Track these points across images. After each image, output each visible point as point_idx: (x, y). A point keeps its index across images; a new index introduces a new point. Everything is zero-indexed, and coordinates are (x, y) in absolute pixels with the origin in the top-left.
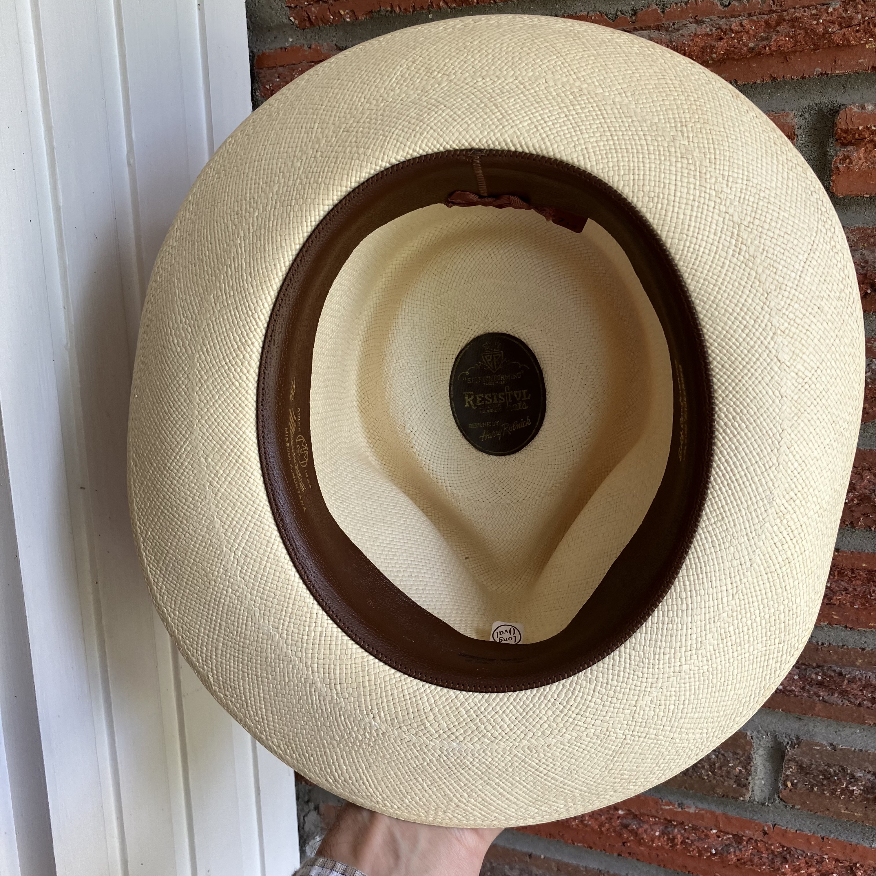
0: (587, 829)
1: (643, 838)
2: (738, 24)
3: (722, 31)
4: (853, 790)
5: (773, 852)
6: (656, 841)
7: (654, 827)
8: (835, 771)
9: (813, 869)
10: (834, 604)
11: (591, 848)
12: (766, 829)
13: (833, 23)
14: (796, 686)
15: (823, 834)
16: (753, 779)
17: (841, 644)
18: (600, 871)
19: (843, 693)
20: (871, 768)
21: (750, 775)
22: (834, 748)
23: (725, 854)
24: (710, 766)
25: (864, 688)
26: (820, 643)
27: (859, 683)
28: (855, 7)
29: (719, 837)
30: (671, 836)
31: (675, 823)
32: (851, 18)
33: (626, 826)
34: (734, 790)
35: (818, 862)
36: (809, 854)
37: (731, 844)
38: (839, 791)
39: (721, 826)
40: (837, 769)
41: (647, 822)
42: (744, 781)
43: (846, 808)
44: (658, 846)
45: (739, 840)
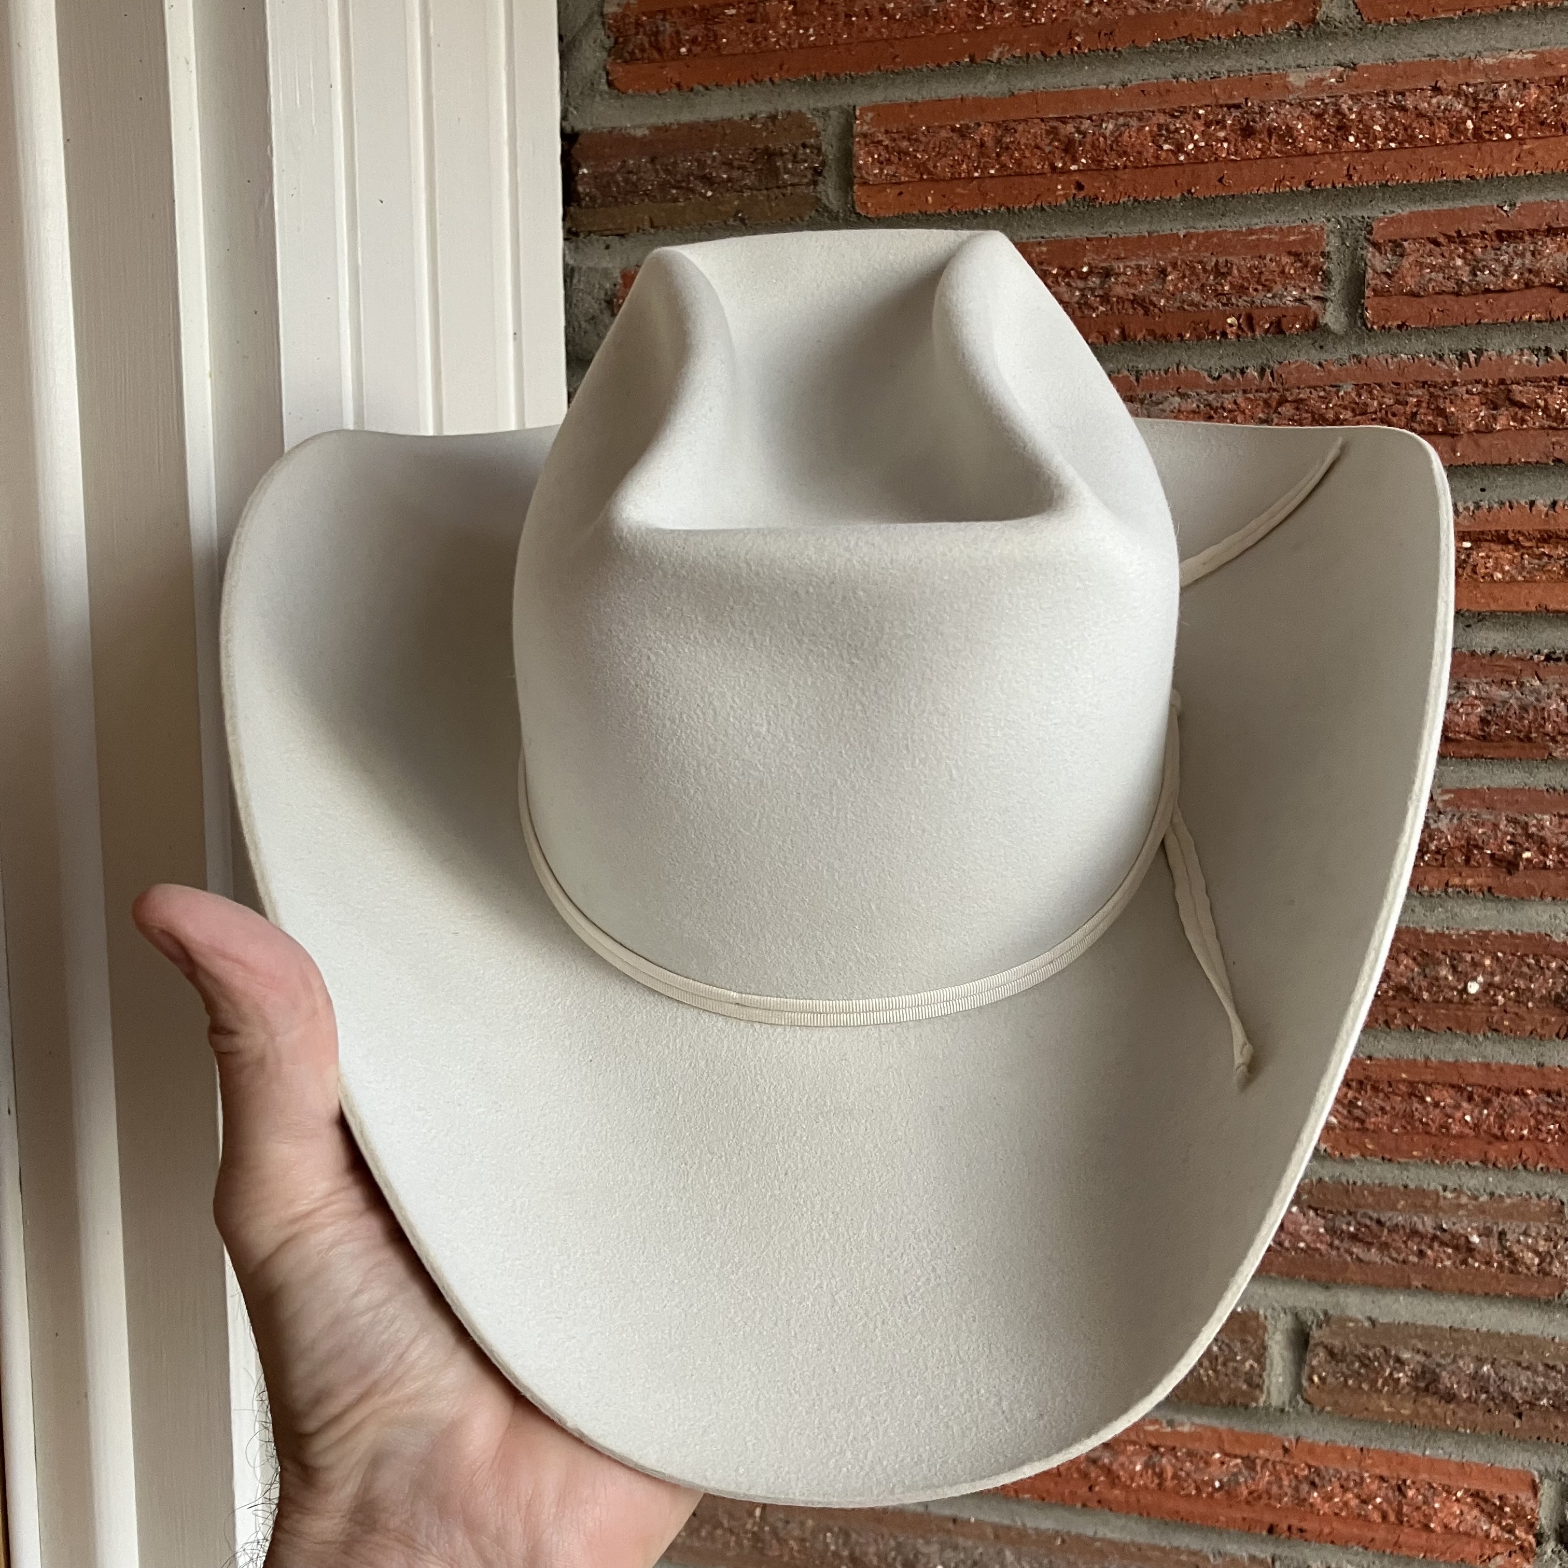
1: (1118, 1477)
2: (1232, 400)
3: (1212, 408)
4: (1399, 1379)
5: (1296, 1477)
6: (1137, 1478)
7: (1134, 1458)
8: (1375, 1355)
9: (1350, 1495)
10: (1367, 1129)
11: (1043, 1499)
12: (1287, 1444)
13: (1345, 408)
14: (1321, 1242)
15: (1362, 1444)
16: (1269, 1375)
17: (1377, 1182)
18: (1057, 1532)
19: (1384, 1247)
20: (1420, 1346)
21: (1263, 1369)
22: (1373, 1322)
23: (1233, 1485)
24: (1211, 1362)
25: (1408, 1239)
26: (1351, 1182)
27: (1401, 1232)
28: (1370, 392)
29: (1223, 1463)
30: (1158, 1469)
31: (1162, 1450)
32: (1366, 404)
33: (1094, 1462)
34: (1243, 1393)
35: (1356, 1484)
36: (1344, 1474)
37: (1240, 1472)
38: (1380, 1381)
39: (1227, 1447)
40: (1378, 1351)
41: (1123, 1452)
42: (1256, 1380)
43: (1391, 1405)
44: (1139, 1486)
45: (1250, 1465)
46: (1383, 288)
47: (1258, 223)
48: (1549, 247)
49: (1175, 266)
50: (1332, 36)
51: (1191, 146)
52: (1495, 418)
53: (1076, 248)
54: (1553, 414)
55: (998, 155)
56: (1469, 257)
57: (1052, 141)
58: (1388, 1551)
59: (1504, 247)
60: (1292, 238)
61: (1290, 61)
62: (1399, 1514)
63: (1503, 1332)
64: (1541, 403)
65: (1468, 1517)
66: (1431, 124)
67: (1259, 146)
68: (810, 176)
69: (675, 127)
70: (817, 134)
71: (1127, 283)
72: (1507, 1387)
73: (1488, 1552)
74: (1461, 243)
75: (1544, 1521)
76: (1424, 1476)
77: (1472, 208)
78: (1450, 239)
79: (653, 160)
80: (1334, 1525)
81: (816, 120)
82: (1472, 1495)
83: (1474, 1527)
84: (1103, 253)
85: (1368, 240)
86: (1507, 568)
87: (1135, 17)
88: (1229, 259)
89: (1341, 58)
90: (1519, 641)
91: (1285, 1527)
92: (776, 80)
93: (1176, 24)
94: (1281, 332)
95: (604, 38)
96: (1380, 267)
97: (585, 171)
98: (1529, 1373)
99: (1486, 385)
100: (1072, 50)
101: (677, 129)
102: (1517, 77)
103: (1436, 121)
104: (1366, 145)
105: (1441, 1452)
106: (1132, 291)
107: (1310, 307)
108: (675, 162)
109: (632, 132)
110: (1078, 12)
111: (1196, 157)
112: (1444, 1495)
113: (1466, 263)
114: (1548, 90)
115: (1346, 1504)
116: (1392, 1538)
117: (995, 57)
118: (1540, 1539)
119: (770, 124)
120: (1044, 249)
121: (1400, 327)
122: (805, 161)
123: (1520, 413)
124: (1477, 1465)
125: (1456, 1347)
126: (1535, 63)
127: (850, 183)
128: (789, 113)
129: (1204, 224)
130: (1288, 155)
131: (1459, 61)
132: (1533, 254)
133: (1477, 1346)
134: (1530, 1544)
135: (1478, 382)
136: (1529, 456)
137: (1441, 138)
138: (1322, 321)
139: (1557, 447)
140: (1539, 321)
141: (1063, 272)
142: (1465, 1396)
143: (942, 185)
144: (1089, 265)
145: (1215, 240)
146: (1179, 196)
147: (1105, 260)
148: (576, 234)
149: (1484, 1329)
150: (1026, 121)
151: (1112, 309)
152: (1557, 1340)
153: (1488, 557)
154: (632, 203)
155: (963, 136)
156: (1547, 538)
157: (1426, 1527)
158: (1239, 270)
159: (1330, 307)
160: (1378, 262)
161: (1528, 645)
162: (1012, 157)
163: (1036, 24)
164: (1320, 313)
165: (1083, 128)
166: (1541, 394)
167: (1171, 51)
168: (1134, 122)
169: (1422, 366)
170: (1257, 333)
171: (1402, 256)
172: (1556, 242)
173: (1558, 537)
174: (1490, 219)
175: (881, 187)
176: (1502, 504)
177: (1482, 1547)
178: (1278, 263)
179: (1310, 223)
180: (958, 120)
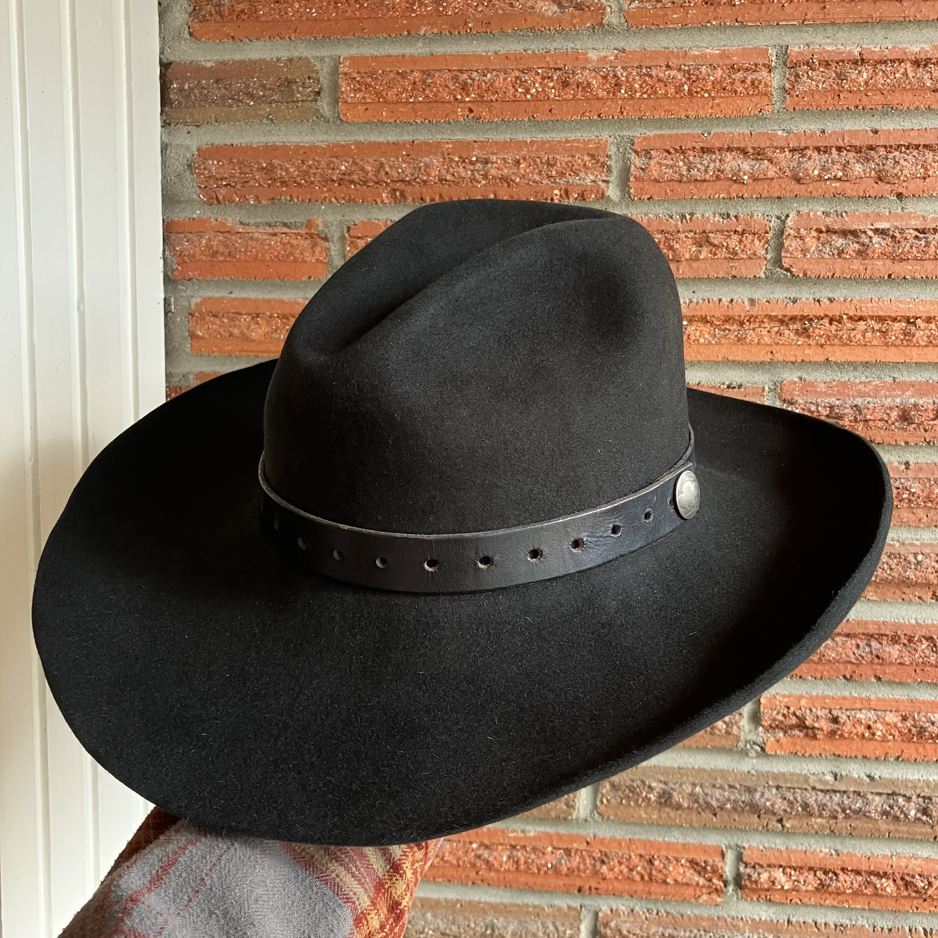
0: (447, 865)
1: (493, 865)
4: (650, 798)
5: (594, 858)
6: (504, 865)
7: (502, 854)
8: (637, 785)
9: (623, 867)
11: (450, 881)
12: (589, 840)
15: (630, 836)
16: (579, 800)
18: (458, 900)
20: (662, 779)
21: (575, 797)
23: (558, 865)
29: (552, 853)
30: (516, 859)
31: (518, 847)
33: (479, 857)
34: (564, 812)
35: (627, 860)
36: (620, 854)
37: (562, 857)
38: (640, 800)
39: (555, 843)
40: (639, 782)
41: (496, 850)
42: (571, 803)
43: (646, 813)
44: (505, 869)
45: (568, 853)
46: (640, 176)
47: (572, 136)
48: (729, 157)
49: (524, 159)
50: (612, 33)
51: (534, 90)
52: (700, 252)
53: (468, 146)
54: (731, 250)
55: (424, 90)
56: (687, 161)
57: (455, 83)
58: (644, 897)
59: (705, 157)
60: (590, 146)
61: (589, 45)
62: (650, 875)
63: (706, 767)
64: (725, 244)
65: (688, 874)
66: (666, 86)
67: (572, 92)
68: (313, 96)
69: (231, 62)
70: (317, 73)
71: (498, 168)
72: (709, 799)
73: (698, 893)
74: (682, 153)
75: (728, 873)
76: (664, 853)
77: (688, 134)
78: (676, 151)
79: (217, 81)
80: (615, 884)
81: (317, 63)
82: (689, 862)
83: (691, 879)
84: (485, 149)
85: (632, 149)
86: (707, 336)
87: (503, 14)
88: (555, 156)
89: (616, 46)
90: (713, 377)
91: (588, 887)
92: (293, 39)
93: (525, 20)
94: (584, 199)
95: (187, 6)
96: (638, 165)
97: (175, 86)
98: (720, 791)
99: (695, 233)
100: (466, 31)
101: (232, 64)
102: (711, 62)
103: (668, 84)
104: (631, 95)
105: (673, 838)
106: (501, 172)
107: (600, 186)
108: (231, 84)
109: (204, 63)
110: (470, 10)
111: (537, 97)
112: (675, 862)
113: (685, 164)
114: (727, 71)
115: (621, 872)
116: (647, 890)
117: (422, 32)
118: (726, 884)
119: (289, 64)
120: (451, 146)
121: (649, 199)
122: (310, 87)
123: (714, 250)
124: (692, 844)
125: (682, 778)
126: (720, 56)
127: (337, 103)
128: (300, 58)
129: (542, 136)
130: (588, 99)
131: (680, 51)
132: (720, 161)
133: (692, 776)
134: (720, 887)
135: (691, 231)
136: (718, 273)
137: (671, 94)
138: (607, 194)
139: (734, 269)
140: (724, 199)
141: (461, 160)
142: (686, 805)
143: (391, 106)
144: (476, 156)
145: (547, 145)
146: (527, 119)
147: (485, 154)
148: (169, 124)
149: (696, 767)
150: (440, 71)
151: (489, 183)
152: (735, 771)
153: (696, 330)
154: (204, 107)
155: (404, 78)
156: (728, 320)
157: (665, 882)
158: (561, 164)
159: (611, 186)
160: (637, 161)
161: (718, 380)
162: (432, 91)
163: (446, 15)
164: (605, 189)
165: (473, 76)
166: (725, 239)
167: (523, 35)
168: (502, 76)
169: (661, 221)
170: (571, 200)
171: (650, 158)
172: (732, 155)
173: (734, 319)
174: (698, 140)
175: (354, 105)
176: (704, 300)
177: (695, 890)
178: (582, 161)
179: (600, 138)
180: (400, 68)
